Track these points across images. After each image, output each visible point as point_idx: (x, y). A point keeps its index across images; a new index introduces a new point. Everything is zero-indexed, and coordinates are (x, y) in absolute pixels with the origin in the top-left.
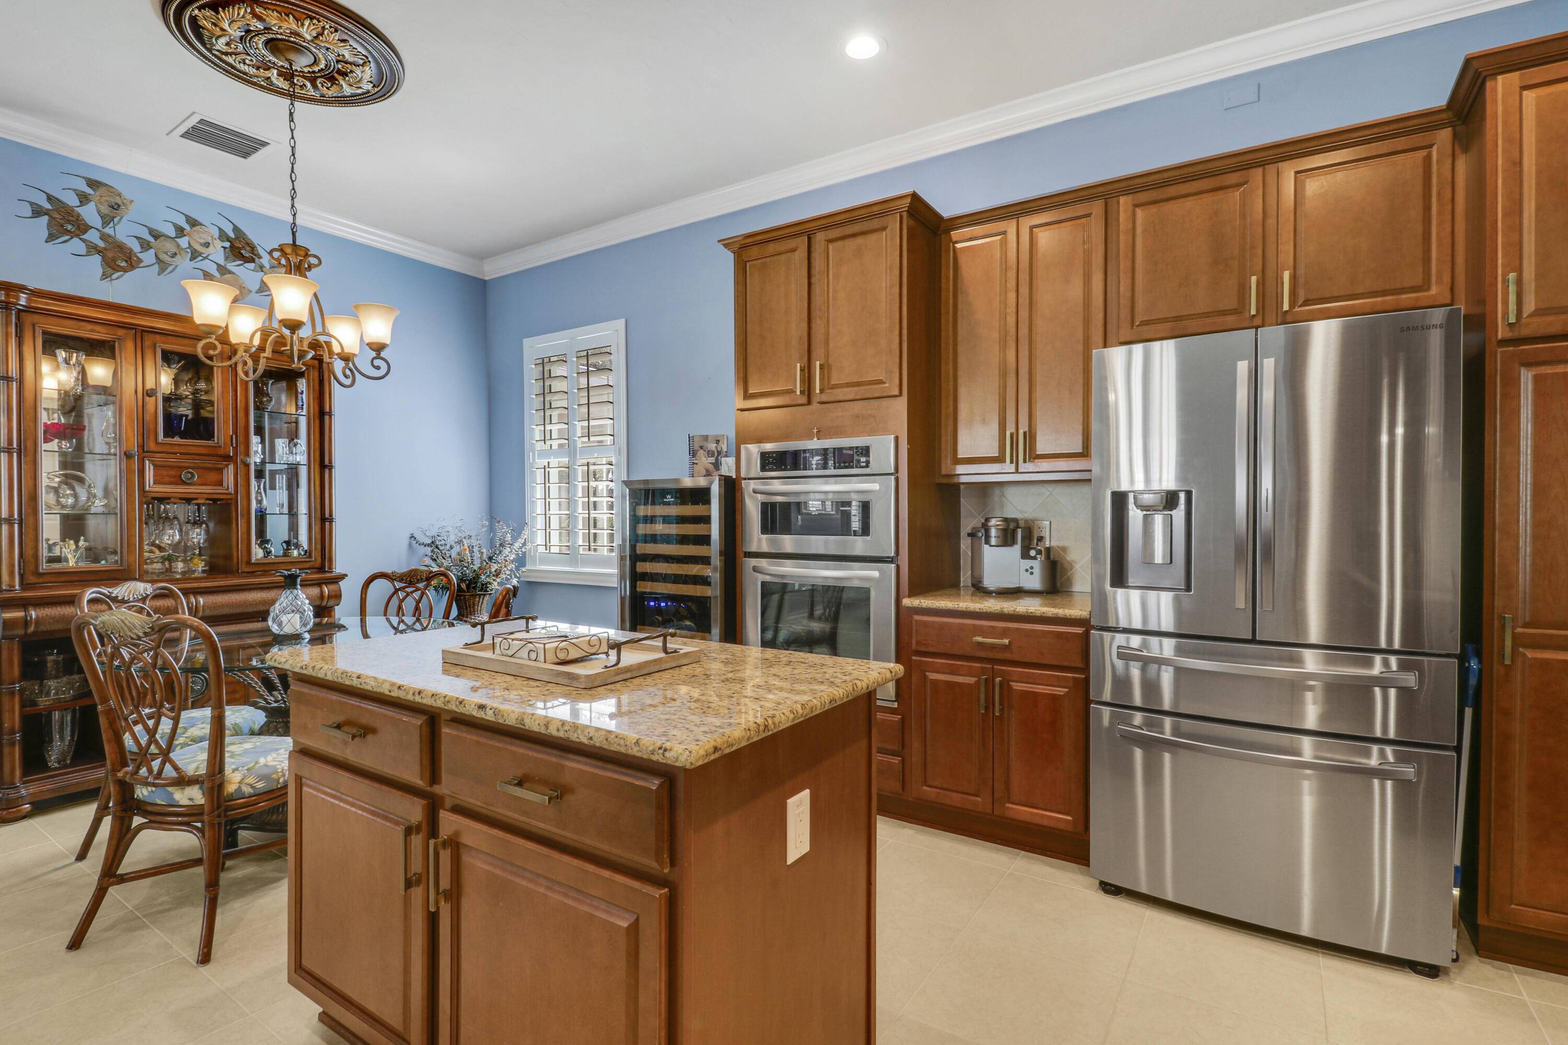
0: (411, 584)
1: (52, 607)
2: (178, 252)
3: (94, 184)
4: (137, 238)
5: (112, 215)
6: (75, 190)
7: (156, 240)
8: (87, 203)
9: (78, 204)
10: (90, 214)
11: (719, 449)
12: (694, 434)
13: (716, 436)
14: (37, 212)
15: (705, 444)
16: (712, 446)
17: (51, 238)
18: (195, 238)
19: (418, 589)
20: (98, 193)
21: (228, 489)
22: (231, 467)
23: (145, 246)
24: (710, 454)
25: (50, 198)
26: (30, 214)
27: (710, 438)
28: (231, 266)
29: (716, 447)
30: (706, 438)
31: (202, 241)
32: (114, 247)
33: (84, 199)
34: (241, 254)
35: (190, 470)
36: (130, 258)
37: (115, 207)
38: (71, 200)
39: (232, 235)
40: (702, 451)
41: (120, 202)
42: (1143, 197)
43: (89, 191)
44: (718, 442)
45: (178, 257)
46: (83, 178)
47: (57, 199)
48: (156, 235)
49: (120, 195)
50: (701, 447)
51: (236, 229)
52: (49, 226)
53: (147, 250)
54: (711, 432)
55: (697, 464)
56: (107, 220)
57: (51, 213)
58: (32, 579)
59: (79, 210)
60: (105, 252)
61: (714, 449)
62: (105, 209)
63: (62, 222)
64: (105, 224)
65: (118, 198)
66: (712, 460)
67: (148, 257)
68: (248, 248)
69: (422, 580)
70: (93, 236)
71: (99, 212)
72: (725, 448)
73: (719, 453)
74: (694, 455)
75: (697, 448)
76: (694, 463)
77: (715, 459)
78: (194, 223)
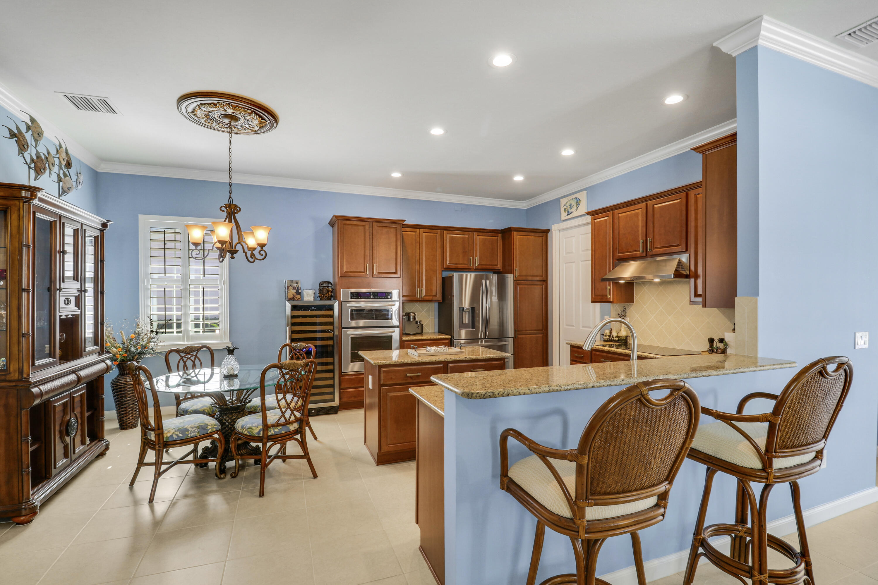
0: (188, 354)
2: (54, 164)
3: (33, 120)
4: (44, 154)
5: (37, 139)
6: (25, 123)
8: (29, 131)
9: (26, 131)
10: (30, 137)
13: (296, 281)
14: (12, 135)
15: (292, 284)
16: (295, 285)
17: (19, 152)
18: (61, 155)
19: (193, 355)
20: (34, 126)
22: (80, 295)
23: (45, 159)
24: (294, 288)
25: (17, 127)
26: (9, 137)
27: (294, 282)
28: (66, 171)
29: (296, 285)
30: (292, 281)
31: (63, 157)
32: (39, 159)
33: (28, 128)
34: (69, 164)
36: (45, 168)
37: (39, 135)
38: (23, 129)
40: (290, 287)
41: (41, 132)
42: (449, 232)
43: (30, 124)
44: (297, 283)
45: (54, 166)
46: (29, 115)
47: (19, 127)
48: (49, 153)
50: (291, 285)
51: (66, 148)
52: (17, 144)
54: (295, 279)
56: (36, 142)
57: (17, 135)
59: (25, 135)
60: (37, 163)
61: (296, 286)
62: (36, 136)
63: (23, 143)
64: (36, 145)
65: (40, 129)
66: (295, 291)
67: (45, 164)
68: (70, 161)
69: (194, 351)
71: (34, 138)
73: (298, 288)
74: (288, 289)
75: (289, 285)
76: (288, 292)
77: (297, 290)
78: (59, 146)
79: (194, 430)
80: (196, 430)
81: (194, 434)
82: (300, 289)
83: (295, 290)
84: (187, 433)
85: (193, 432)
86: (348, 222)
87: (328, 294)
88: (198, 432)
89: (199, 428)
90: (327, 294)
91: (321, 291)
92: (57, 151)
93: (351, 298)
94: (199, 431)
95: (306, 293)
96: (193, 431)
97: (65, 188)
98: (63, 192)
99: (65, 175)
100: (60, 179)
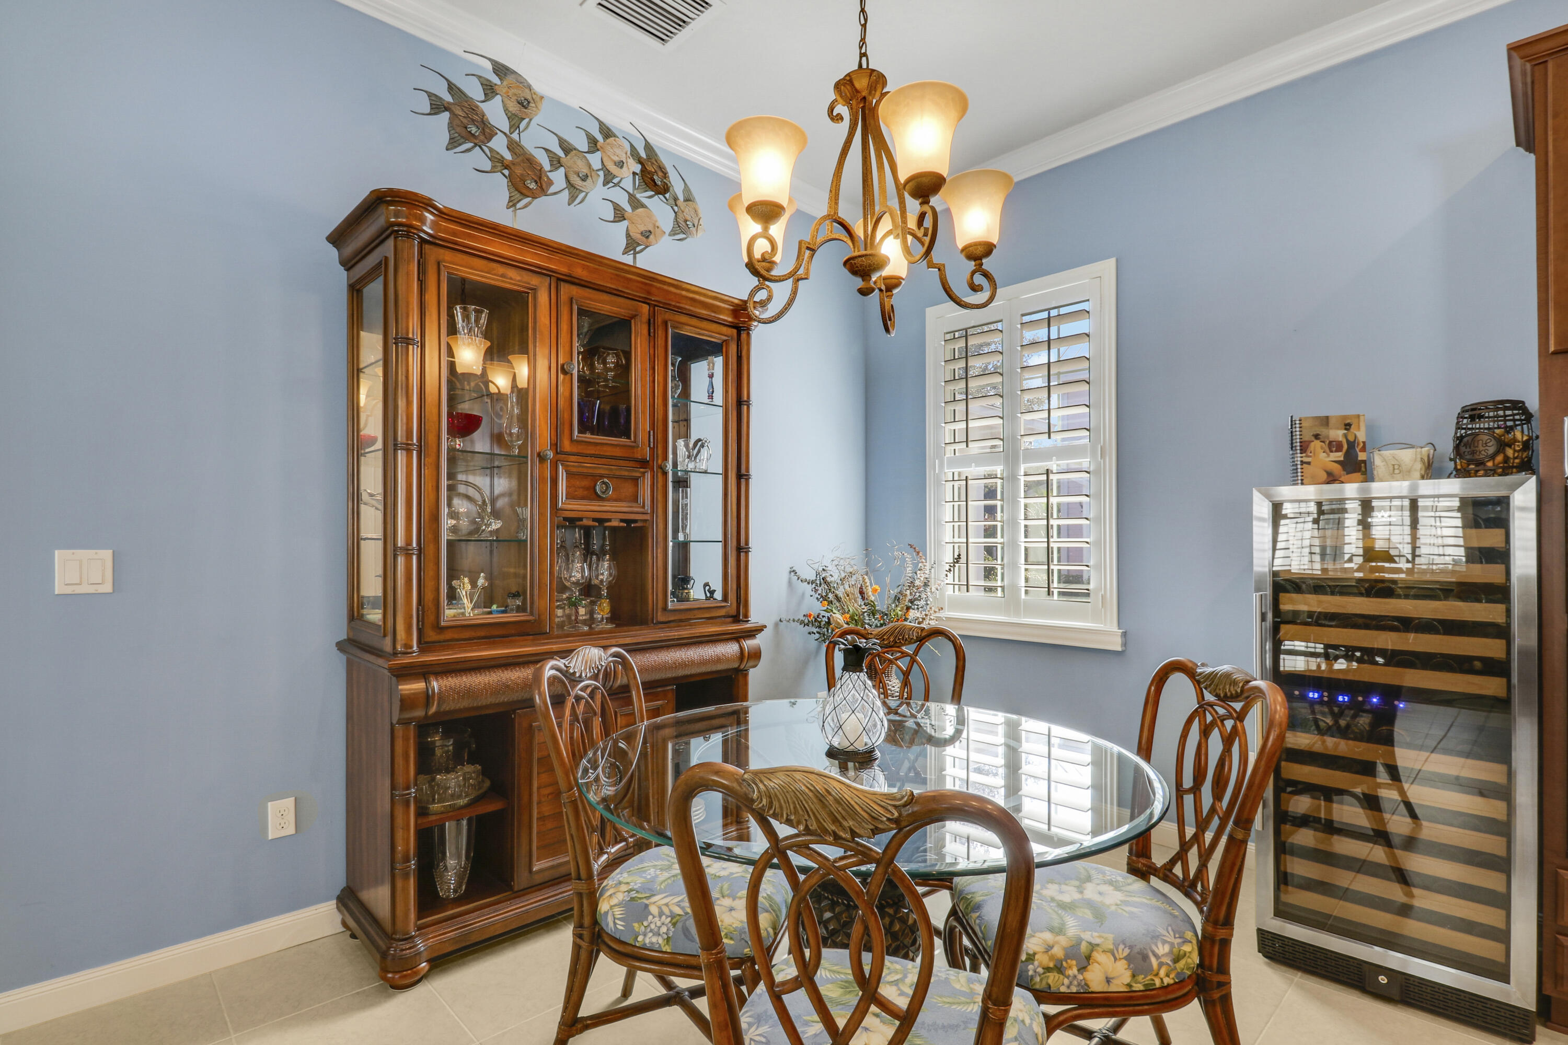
0: (892, 647)
1: (456, 676)
2: (589, 175)
3: (501, 70)
4: (546, 150)
5: (520, 115)
6: (479, 77)
7: (566, 155)
8: (493, 97)
9: (483, 98)
10: (496, 111)
11: (1351, 438)
12: (1303, 416)
13: (1345, 417)
14: (437, 106)
15: (1323, 431)
16: (1338, 434)
17: (453, 144)
18: (609, 153)
19: (905, 654)
20: (505, 83)
21: (643, 507)
22: (648, 476)
23: (556, 163)
24: (1334, 446)
25: (451, 87)
26: (428, 110)
27: (1332, 422)
28: (642, 196)
29: (1345, 436)
30: (1325, 421)
31: (616, 159)
32: (523, 161)
33: (490, 90)
34: (654, 181)
35: (606, 480)
36: (540, 178)
37: (524, 104)
38: (475, 92)
39: (643, 155)
40: (1317, 444)
41: (529, 98)
43: (495, 80)
44: (1348, 426)
45: (589, 180)
46: (489, 59)
47: (459, 89)
48: (567, 148)
49: (529, 87)
50: (1317, 436)
51: (648, 147)
52: (451, 126)
53: (557, 169)
54: (1334, 411)
55: (1309, 463)
56: (515, 121)
57: (453, 108)
58: (431, 636)
59: (483, 106)
60: (512, 167)
61: (1341, 439)
62: (514, 107)
63: (465, 121)
64: (514, 126)
65: (527, 91)
66: (1339, 456)
68: (660, 174)
70: (499, 144)
71: (506, 110)
72: (1361, 436)
73: (1352, 445)
74: (1303, 450)
75: (1308, 436)
76: (1302, 463)
77: (1347, 455)
78: (607, 133)
79: (659, 924)
80: (664, 929)
81: (654, 940)
82: (1364, 449)
83: (1340, 454)
84: (636, 925)
85: (651, 931)
87: (1500, 458)
88: (668, 939)
89: (674, 925)
90: (1493, 457)
91: (1463, 449)
92: (593, 142)
94: (671, 934)
95: (1384, 460)
96: (653, 926)
97: (636, 235)
98: (632, 246)
99: (635, 203)
100: (619, 215)
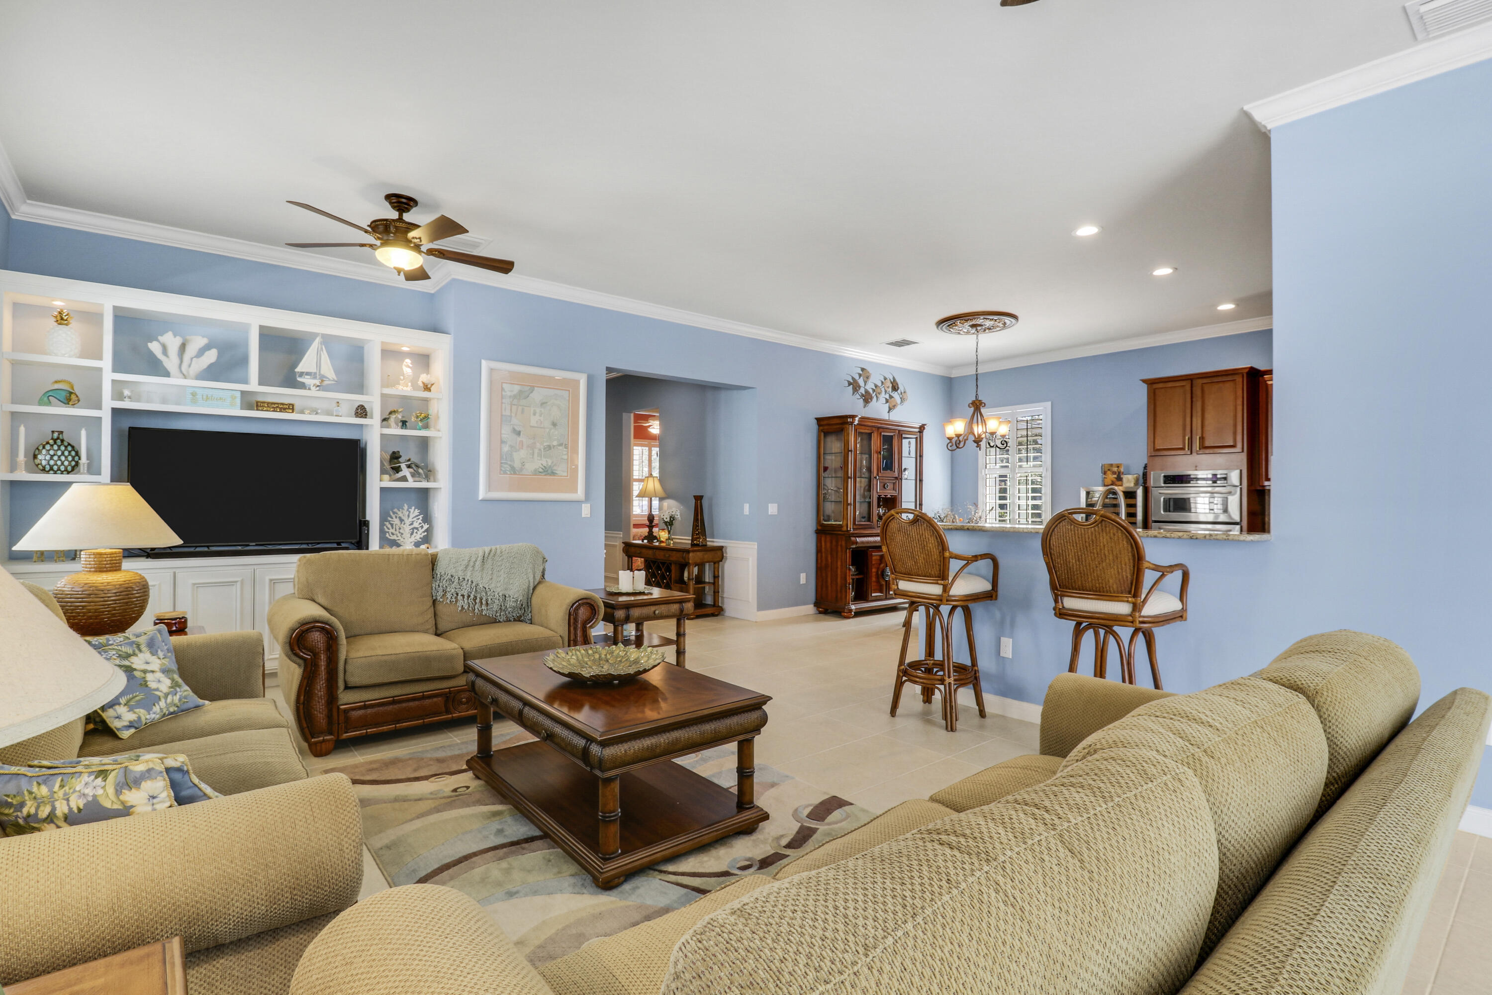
1: (861, 537)
2: (881, 392)
3: (863, 369)
4: (872, 388)
5: (867, 381)
6: (858, 373)
7: (876, 388)
8: (861, 377)
9: (859, 378)
10: (861, 382)
11: (1119, 471)
12: (1105, 463)
13: (1117, 464)
14: (850, 384)
15: (1111, 468)
16: (1115, 469)
17: (853, 394)
18: (885, 384)
22: (897, 481)
23: (874, 391)
24: (1114, 473)
25: (852, 378)
26: (847, 386)
27: (1113, 465)
28: (892, 394)
29: (1117, 470)
30: (1111, 465)
31: (887, 385)
32: (867, 394)
33: (860, 375)
34: (895, 388)
35: (888, 484)
36: (870, 398)
37: (868, 378)
38: (857, 377)
39: (893, 381)
40: (1109, 472)
43: (862, 372)
44: (1118, 467)
46: (861, 367)
47: (854, 378)
48: (876, 386)
51: (894, 378)
52: (852, 389)
53: (874, 393)
54: (1114, 462)
55: (1107, 478)
56: (865, 383)
57: (853, 384)
58: (855, 527)
59: (858, 381)
60: (865, 396)
62: (865, 379)
63: (855, 387)
65: (868, 374)
66: (1115, 476)
67: (874, 395)
68: (897, 385)
70: (862, 391)
71: (863, 380)
72: (1122, 470)
73: (1119, 473)
74: (1105, 472)
75: (1108, 469)
76: (1105, 478)
77: (1117, 476)
78: (885, 379)
82: (1122, 474)
86: (1161, 385)
92: (882, 382)
93: (1165, 483)
97: (891, 406)
98: (890, 409)
99: (891, 397)
100: (887, 401)
